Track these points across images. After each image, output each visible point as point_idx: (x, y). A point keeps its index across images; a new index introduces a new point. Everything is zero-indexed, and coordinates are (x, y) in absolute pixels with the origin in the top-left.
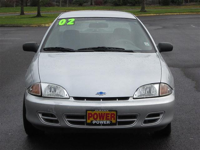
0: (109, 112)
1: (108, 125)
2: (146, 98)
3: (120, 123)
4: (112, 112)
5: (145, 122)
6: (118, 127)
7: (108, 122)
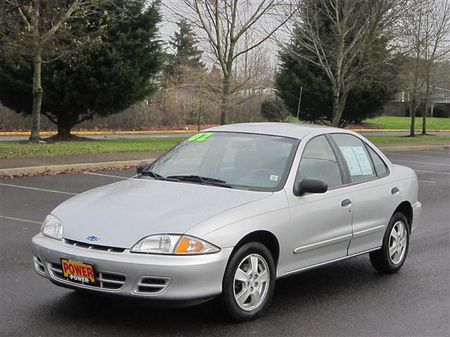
0: (84, 265)
1: (85, 283)
2: (150, 253)
3: (106, 285)
4: (88, 266)
5: (141, 289)
6: (101, 289)
7: (87, 280)
